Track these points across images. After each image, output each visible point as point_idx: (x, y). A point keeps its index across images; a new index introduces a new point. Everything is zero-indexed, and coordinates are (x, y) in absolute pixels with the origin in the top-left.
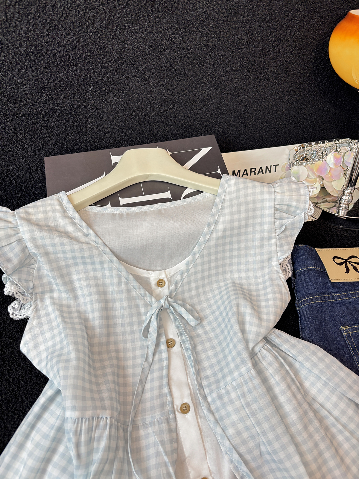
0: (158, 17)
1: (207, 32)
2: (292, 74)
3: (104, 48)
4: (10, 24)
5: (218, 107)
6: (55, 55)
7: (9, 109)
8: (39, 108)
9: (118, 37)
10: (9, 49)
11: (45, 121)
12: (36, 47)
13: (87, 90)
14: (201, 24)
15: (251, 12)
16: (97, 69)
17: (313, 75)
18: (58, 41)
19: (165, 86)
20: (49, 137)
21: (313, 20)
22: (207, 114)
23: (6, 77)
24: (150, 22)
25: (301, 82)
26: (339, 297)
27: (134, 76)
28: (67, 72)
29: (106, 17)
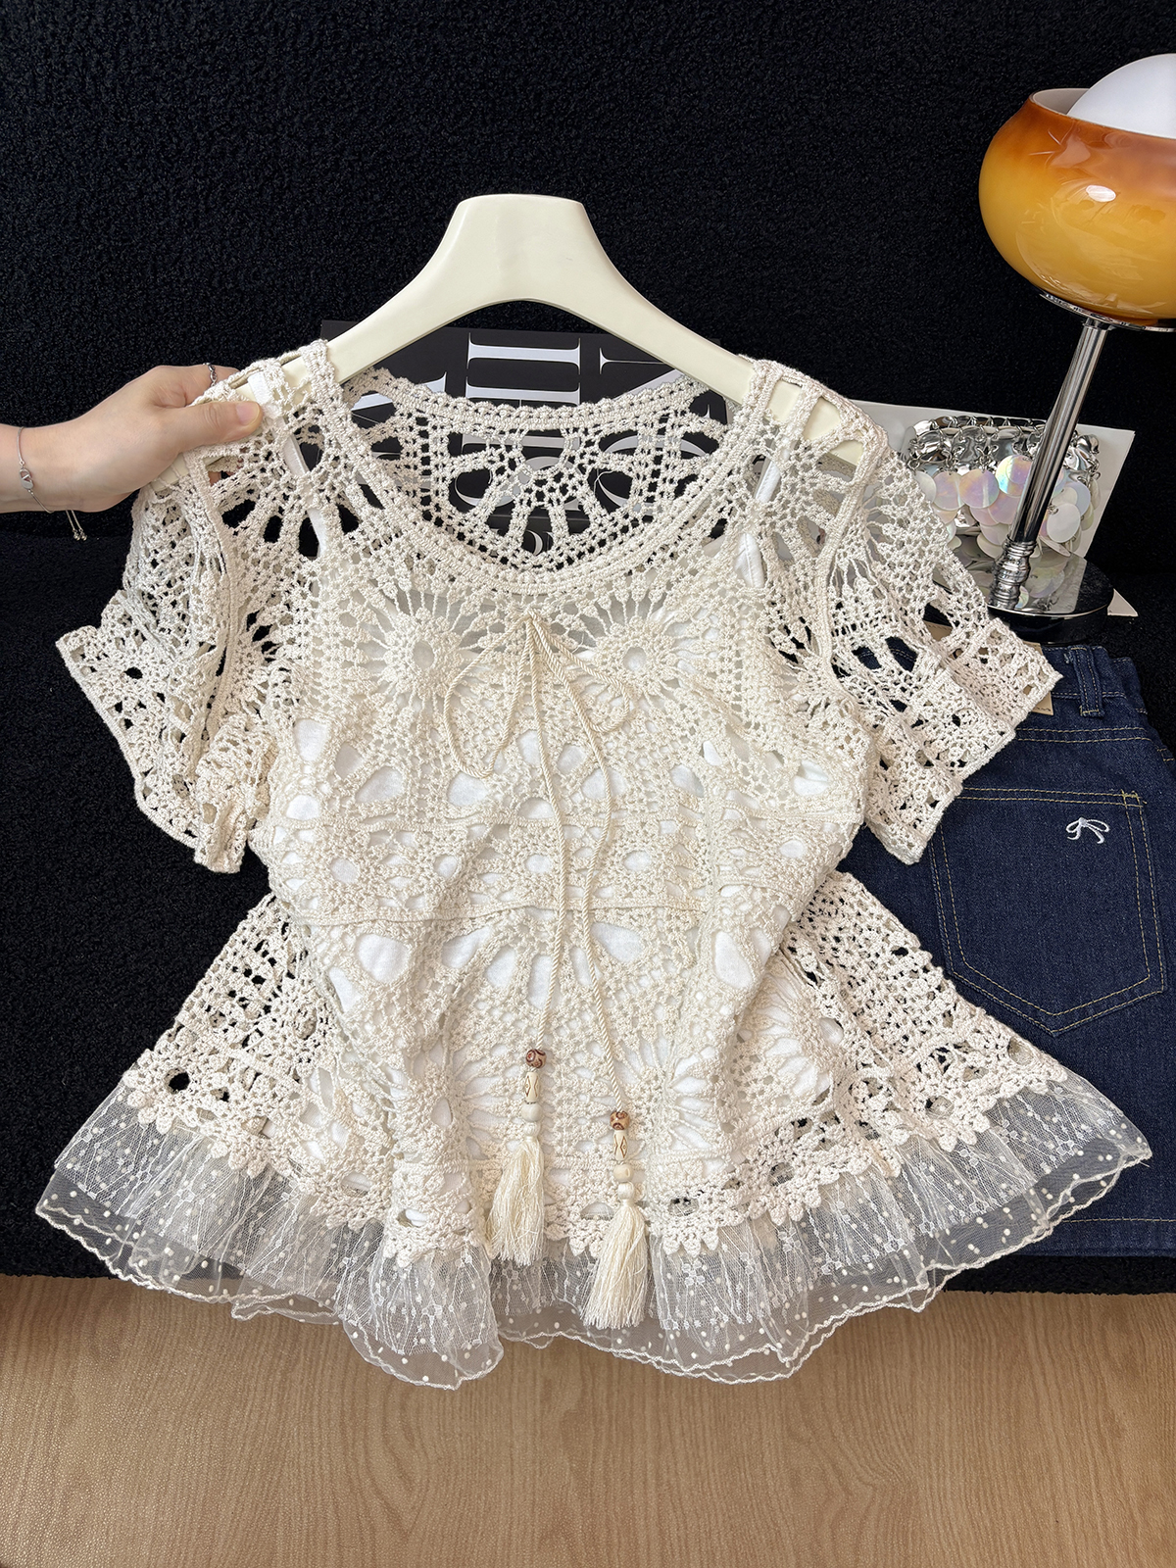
0: (782, 48)
1: (888, 101)
3: (646, 98)
4: (464, 13)
6: (538, 96)
7: (414, 197)
9: (683, 78)
10: (448, 67)
12: (504, 72)
13: (589, 186)
14: (878, 79)
15: (1001, 71)
16: (620, 143)
18: (553, 65)
19: (764, 209)
22: (850, 296)
23: (425, 126)
24: (761, 57)
27: (701, 173)
28: (557, 138)
29: (666, 31)
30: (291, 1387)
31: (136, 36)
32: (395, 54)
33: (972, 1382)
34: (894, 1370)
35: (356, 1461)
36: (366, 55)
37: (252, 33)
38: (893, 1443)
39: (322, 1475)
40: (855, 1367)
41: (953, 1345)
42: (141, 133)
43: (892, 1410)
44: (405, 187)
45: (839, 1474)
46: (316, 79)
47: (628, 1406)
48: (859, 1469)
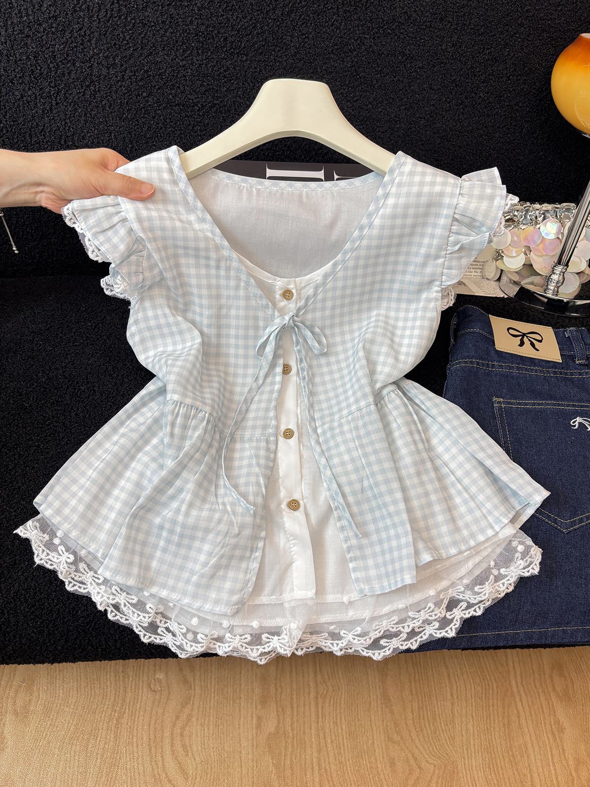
0: (349, 11)
1: (405, 37)
2: (507, 105)
3: (281, 39)
5: (406, 133)
6: (226, 39)
7: (164, 94)
8: (196, 98)
9: (299, 28)
10: (179, 25)
11: (199, 115)
12: (207, 27)
14: (399, 26)
15: (461, 20)
16: (269, 63)
17: (535, 112)
18: (232, 23)
19: (345, 95)
20: (201, 135)
21: (539, 40)
22: (392, 140)
23: (168, 56)
24: (338, 16)
25: (518, 118)
26: (501, 367)
28: (236, 61)
30: (121, 726)
31: (16, 14)
32: (151, 20)
33: (484, 707)
34: (442, 702)
35: (157, 765)
36: (135, 21)
37: (75, 11)
38: (444, 741)
39: (139, 774)
40: (422, 701)
41: (473, 688)
42: (21, 66)
43: (443, 724)
44: (159, 89)
45: (416, 759)
46: (110, 34)
47: (302, 728)
48: (426, 756)
